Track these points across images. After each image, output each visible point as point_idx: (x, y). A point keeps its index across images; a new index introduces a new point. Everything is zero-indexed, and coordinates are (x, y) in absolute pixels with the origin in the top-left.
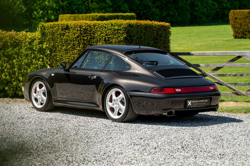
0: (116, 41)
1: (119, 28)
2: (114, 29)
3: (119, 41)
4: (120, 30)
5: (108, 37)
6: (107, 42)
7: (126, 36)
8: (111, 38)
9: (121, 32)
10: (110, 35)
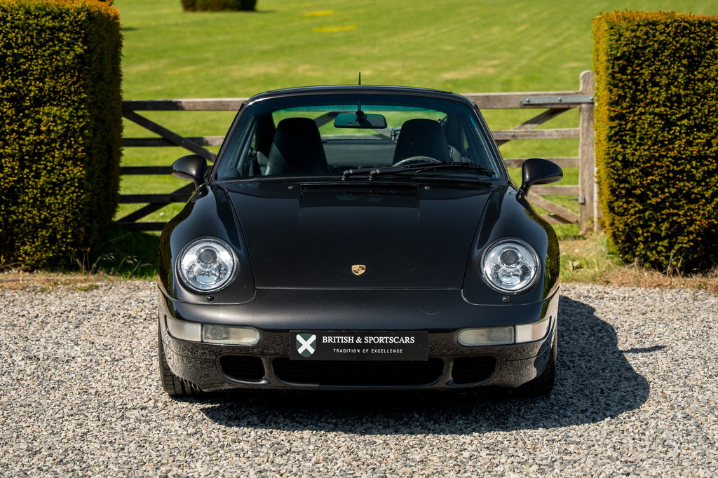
0: (47, 69)
1: (57, 25)
2: (39, 28)
3: (57, 67)
4: (61, 29)
5: (14, 55)
6: (7, 69)
7: (85, 50)
8: (25, 58)
9: (65, 38)
10: (22, 47)
